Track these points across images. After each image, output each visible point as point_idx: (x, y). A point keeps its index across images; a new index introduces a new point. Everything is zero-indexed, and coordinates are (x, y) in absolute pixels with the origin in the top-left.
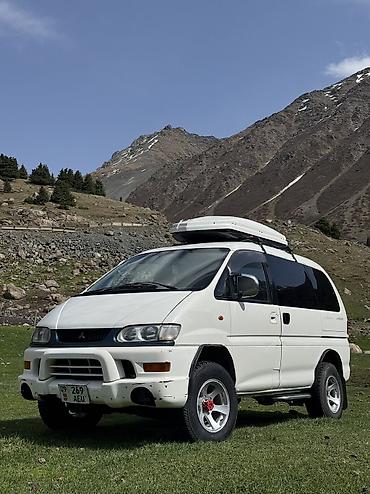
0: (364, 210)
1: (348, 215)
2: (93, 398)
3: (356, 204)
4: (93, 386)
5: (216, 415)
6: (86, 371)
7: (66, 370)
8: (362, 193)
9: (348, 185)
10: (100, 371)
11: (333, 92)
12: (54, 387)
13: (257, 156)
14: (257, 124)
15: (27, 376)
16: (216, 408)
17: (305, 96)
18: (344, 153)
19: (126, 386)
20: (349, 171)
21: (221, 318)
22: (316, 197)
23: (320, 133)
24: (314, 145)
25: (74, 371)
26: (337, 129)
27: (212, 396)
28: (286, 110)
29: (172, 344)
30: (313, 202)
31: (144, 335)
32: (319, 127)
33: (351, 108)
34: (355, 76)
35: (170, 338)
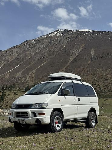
0: (33, 76)
1: (28, 77)
2: (26, 122)
3: (31, 74)
4: (26, 119)
5: (58, 126)
6: (24, 115)
7: (20, 115)
8: (34, 71)
9: (31, 68)
10: (28, 115)
11: (35, 41)
12: (17, 119)
13: (9, 57)
14: (11, 48)
15: (10, 117)
16: (58, 124)
17: (27, 41)
18: (33, 59)
19: (34, 119)
20: (33, 64)
21: (59, 101)
22: (22, 71)
23: (28, 52)
24: (26, 56)
25: (22, 115)
26: (33, 52)
27: (58, 121)
28: (20, 45)
29: (46, 108)
30: (21, 73)
31: (39, 106)
32: (28, 51)
33: (38, 46)
34: (41, 37)
35: (45, 107)
